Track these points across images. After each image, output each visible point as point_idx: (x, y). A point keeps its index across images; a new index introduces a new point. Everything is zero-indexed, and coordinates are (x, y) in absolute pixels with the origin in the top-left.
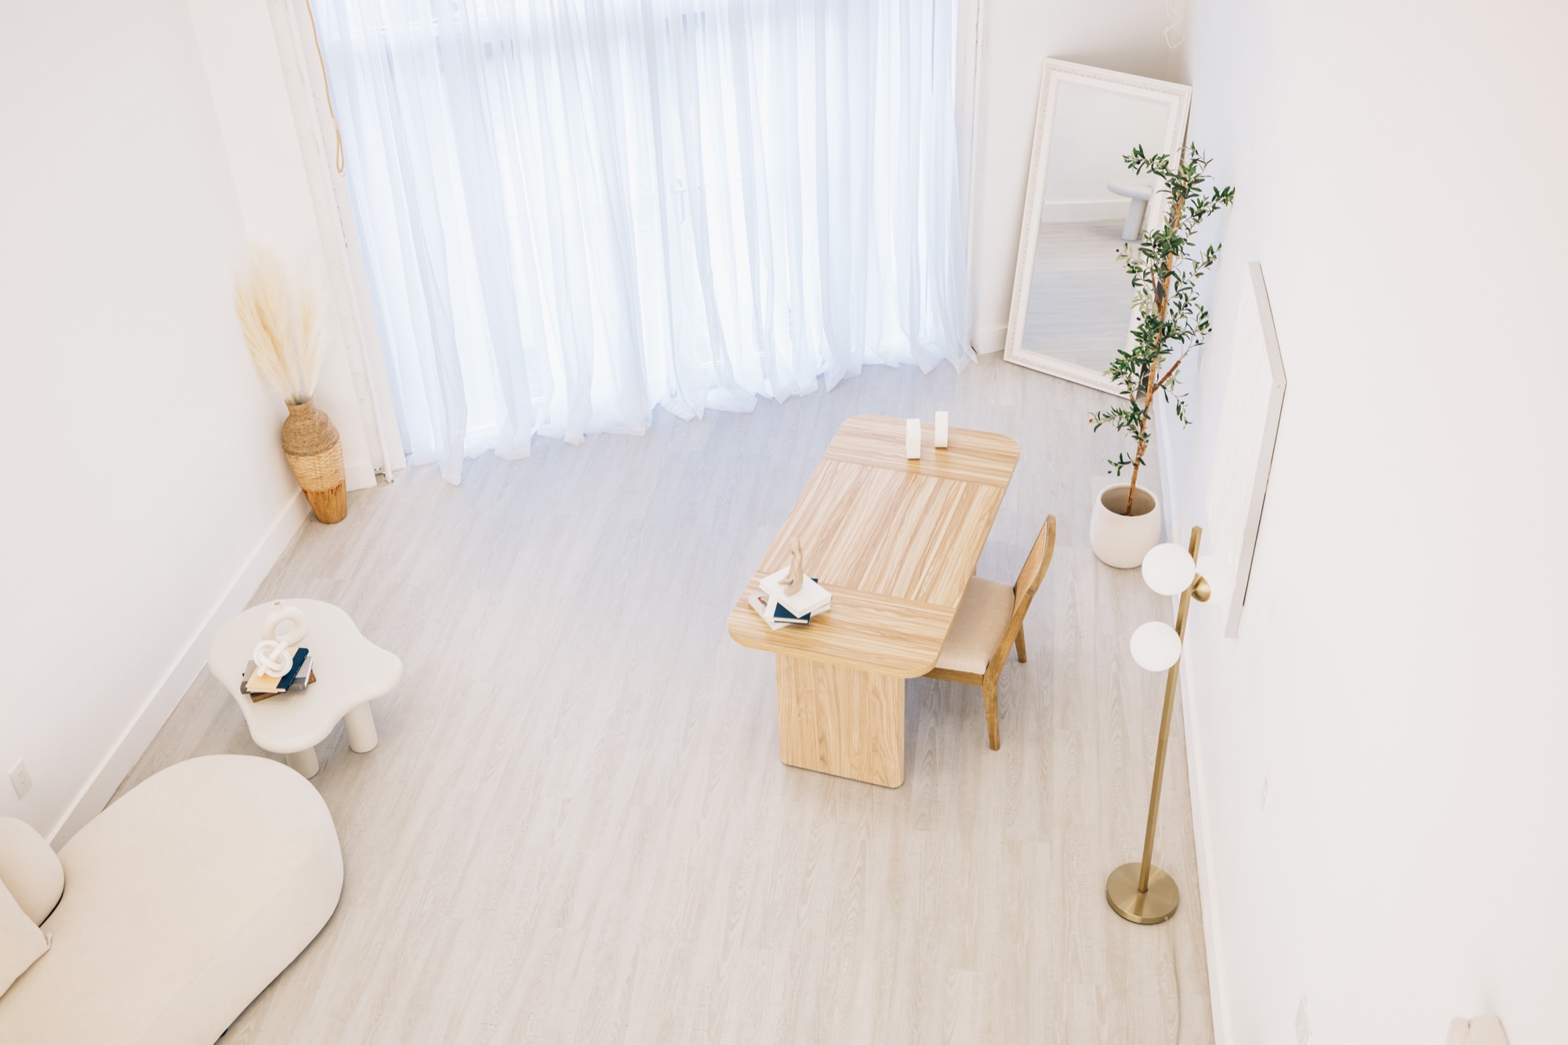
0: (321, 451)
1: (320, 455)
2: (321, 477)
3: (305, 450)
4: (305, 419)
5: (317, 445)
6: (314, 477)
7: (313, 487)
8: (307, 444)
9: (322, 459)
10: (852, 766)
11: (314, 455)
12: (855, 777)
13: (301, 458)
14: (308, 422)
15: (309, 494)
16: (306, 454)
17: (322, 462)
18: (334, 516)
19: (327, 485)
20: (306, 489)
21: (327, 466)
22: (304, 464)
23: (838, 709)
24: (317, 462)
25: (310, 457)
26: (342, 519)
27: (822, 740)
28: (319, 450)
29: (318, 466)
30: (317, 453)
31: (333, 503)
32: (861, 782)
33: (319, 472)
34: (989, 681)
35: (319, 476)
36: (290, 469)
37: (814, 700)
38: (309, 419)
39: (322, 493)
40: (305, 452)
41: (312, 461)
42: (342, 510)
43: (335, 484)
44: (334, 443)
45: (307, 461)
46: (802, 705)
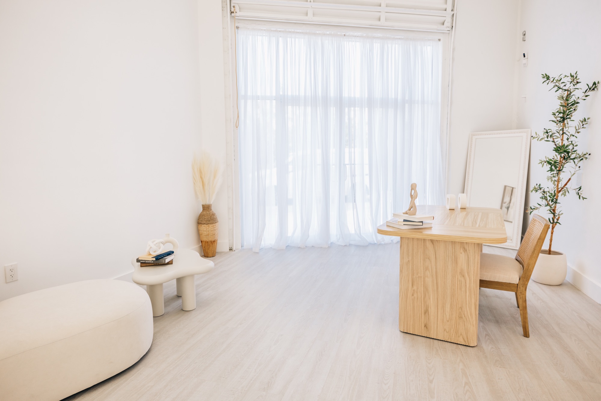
0: (210, 224)
1: (210, 225)
2: (208, 235)
3: (204, 222)
4: (207, 211)
5: (209, 221)
6: (206, 234)
7: (204, 239)
8: (206, 220)
9: (210, 227)
10: (445, 330)
11: (207, 225)
12: (446, 339)
13: (202, 225)
14: (208, 212)
15: (203, 242)
16: (204, 224)
17: (210, 228)
18: (210, 255)
19: (210, 239)
20: (202, 240)
21: (211, 231)
22: (203, 228)
23: (437, 288)
24: (208, 227)
25: (206, 225)
26: (213, 257)
27: (426, 312)
28: (209, 223)
29: (208, 229)
30: (208, 224)
31: (211, 248)
32: (450, 342)
33: (208, 232)
34: (522, 288)
35: (208, 234)
36: (198, 230)
37: (423, 283)
38: (209, 211)
39: (208, 242)
40: (204, 223)
41: (206, 227)
42: (213, 252)
43: (213, 240)
44: (216, 223)
45: (204, 226)
46: (415, 288)
